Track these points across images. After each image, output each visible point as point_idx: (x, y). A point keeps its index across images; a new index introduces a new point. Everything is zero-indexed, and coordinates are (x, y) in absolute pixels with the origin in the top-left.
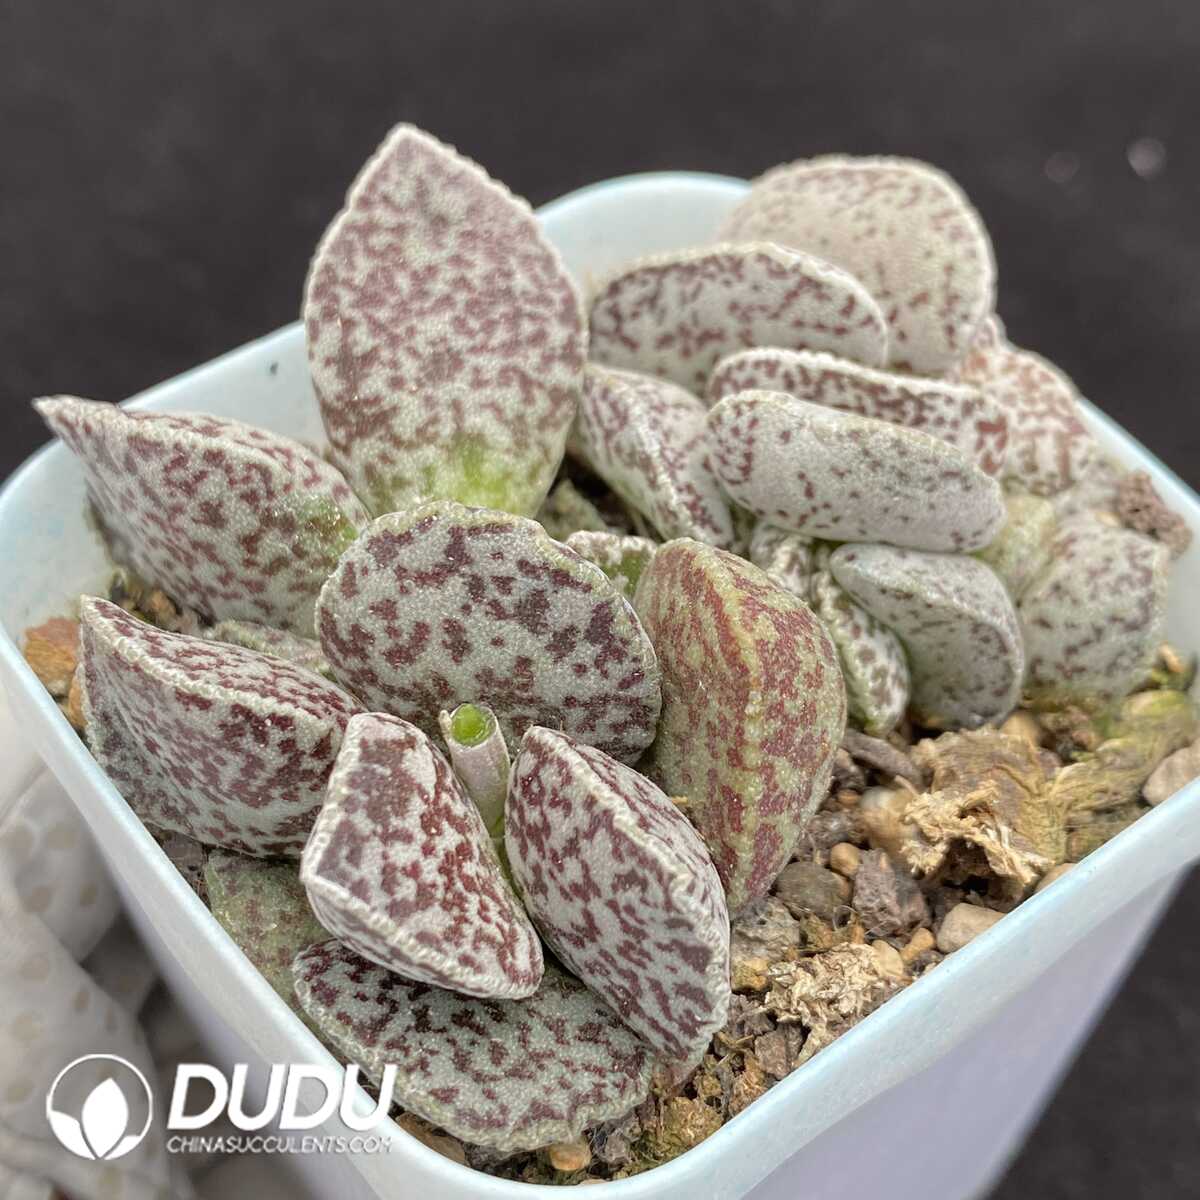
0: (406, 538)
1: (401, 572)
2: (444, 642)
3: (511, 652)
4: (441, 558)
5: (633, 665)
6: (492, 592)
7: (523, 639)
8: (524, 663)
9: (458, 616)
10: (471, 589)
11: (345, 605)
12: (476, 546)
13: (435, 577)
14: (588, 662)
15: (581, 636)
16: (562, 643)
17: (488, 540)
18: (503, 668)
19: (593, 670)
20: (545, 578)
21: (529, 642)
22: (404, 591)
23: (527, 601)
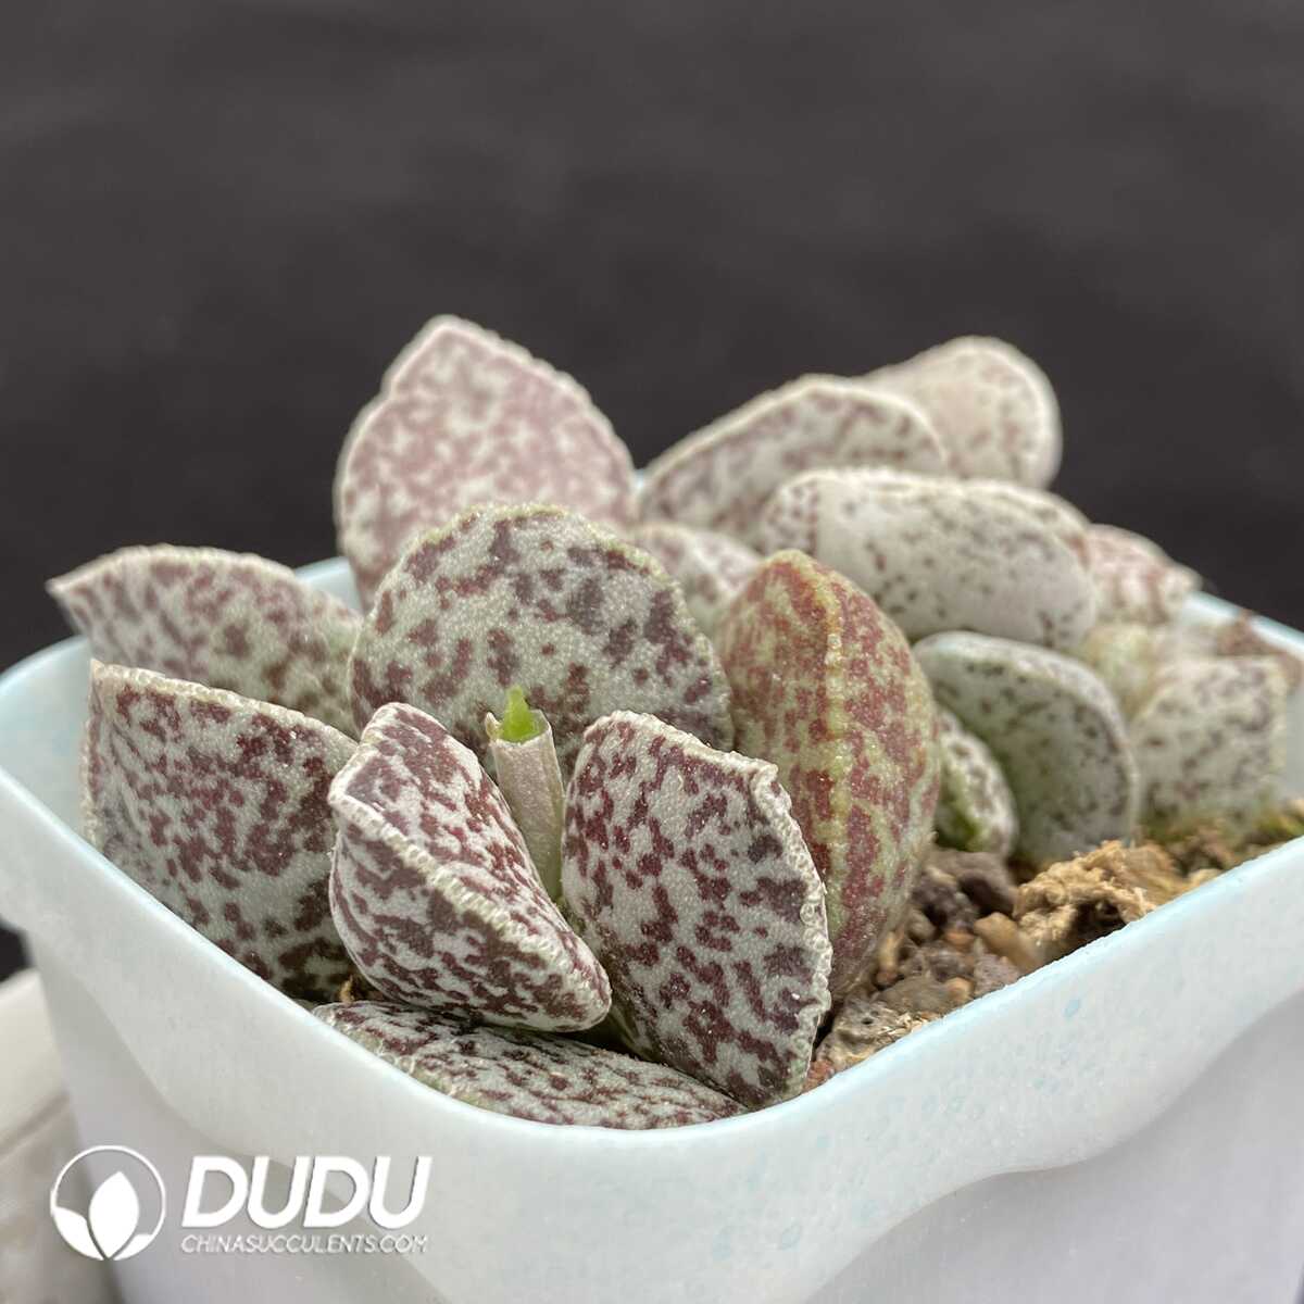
0: (447, 544)
1: (442, 584)
2: (490, 661)
3: (564, 658)
4: (485, 560)
5: (699, 669)
6: (543, 591)
7: (577, 643)
8: (578, 672)
9: (504, 625)
10: (518, 590)
11: (380, 643)
12: (522, 538)
13: (477, 583)
14: (650, 667)
15: (641, 632)
16: (618, 645)
17: (536, 528)
18: (555, 682)
19: (655, 676)
20: (598, 563)
21: (582, 645)
22: (445, 605)
23: (579, 595)
